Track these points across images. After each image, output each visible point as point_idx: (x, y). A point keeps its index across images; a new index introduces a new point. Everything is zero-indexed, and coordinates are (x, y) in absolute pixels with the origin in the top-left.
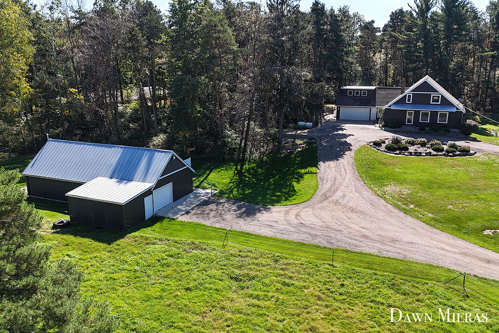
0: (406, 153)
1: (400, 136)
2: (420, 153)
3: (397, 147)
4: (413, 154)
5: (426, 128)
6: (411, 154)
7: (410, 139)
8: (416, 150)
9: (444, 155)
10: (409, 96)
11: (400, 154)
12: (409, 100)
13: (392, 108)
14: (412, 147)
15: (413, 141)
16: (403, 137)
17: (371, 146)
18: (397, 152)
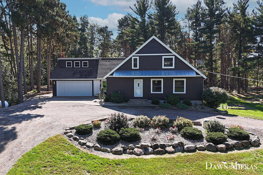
0: (136, 149)
1: (125, 114)
2: (163, 146)
3: (118, 136)
4: (150, 149)
5: (161, 101)
6: (145, 149)
7: (142, 118)
8: (154, 140)
9: (208, 148)
10: (135, 60)
11: (124, 152)
12: (135, 65)
13: (114, 76)
14: (147, 133)
15: (146, 121)
16: (129, 116)
17: (70, 136)
18: (119, 148)
